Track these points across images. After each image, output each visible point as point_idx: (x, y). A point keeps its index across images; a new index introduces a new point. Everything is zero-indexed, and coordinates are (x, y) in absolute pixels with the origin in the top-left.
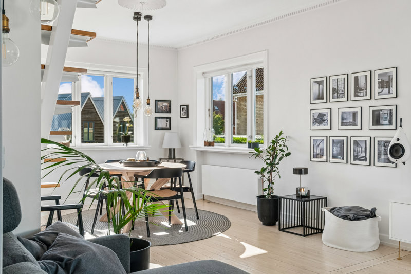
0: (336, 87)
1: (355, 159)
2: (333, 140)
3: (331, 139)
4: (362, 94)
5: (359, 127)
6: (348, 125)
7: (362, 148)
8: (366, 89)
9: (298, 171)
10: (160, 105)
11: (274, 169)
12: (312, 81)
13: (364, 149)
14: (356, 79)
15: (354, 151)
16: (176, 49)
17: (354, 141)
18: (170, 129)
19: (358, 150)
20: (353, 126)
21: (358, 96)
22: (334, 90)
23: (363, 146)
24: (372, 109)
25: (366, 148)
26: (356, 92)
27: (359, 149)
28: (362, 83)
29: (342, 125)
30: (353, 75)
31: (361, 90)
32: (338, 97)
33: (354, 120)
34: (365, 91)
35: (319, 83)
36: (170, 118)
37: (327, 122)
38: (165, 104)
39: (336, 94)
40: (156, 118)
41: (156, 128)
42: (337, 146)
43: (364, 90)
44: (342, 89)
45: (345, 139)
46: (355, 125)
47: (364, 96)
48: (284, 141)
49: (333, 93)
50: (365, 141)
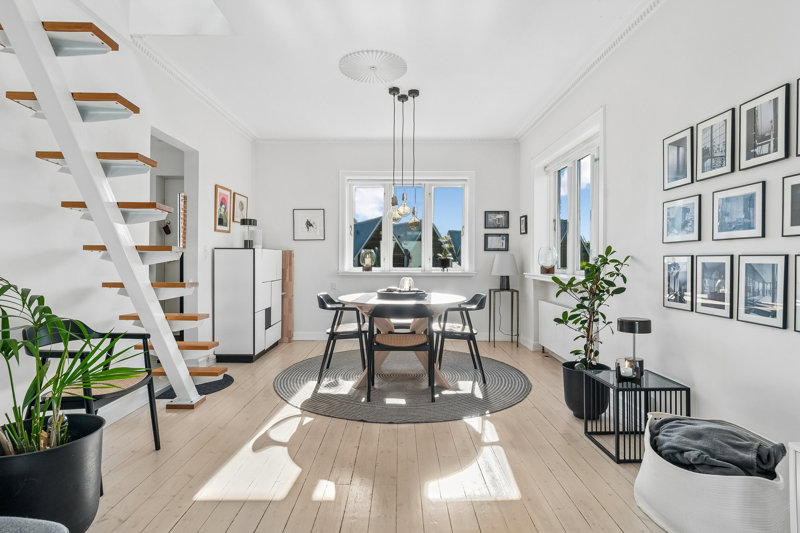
0: (709, 145)
1: (747, 311)
2: (704, 264)
3: (700, 260)
4: (765, 148)
5: (758, 232)
6: (734, 229)
7: (764, 282)
8: (776, 135)
9: (627, 326)
10: (492, 218)
11: (596, 317)
12: (667, 142)
13: (769, 287)
14: (753, 114)
15: (747, 289)
16: (516, 140)
17: (747, 265)
18: (507, 249)
19: (756, 288)
20: (744, 229)
21: (755, 155)
22: (705, 152)
23: (768, 277)
24: (789, 182)
25: (774, 283)
26: (751, 145)
27: (759, 286)
28: (764, 122)
29: (721, 229)
30: (745, 109)
31: (765, 138)
32: (713, 168)
33: (748, 215)
34: (772, 140)
35: (678, 144)
36: (507, 235)
37: (692, 226)
38: (501, 216)
39: (709, 161)
40: (486, 236)
41: (486, 249)
42: (711, 278)
43: (769, 137)
44: (721, 146)
45: (727, 260)
46: (750, 227)
47: (769, 153)
48: (619, 267)
49: (704, 160)
50: (773, 265)
